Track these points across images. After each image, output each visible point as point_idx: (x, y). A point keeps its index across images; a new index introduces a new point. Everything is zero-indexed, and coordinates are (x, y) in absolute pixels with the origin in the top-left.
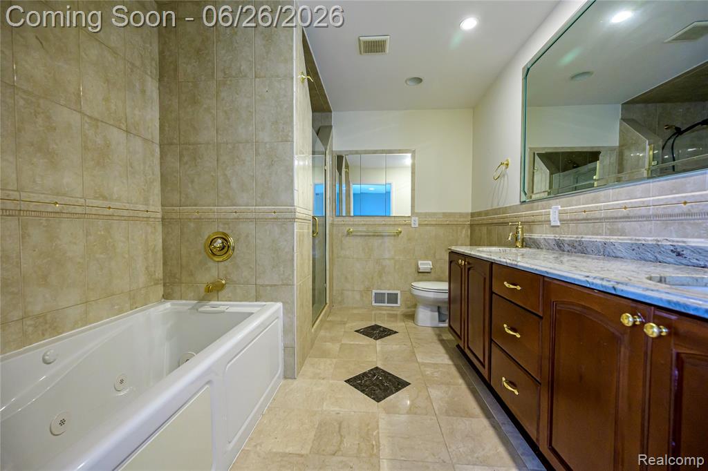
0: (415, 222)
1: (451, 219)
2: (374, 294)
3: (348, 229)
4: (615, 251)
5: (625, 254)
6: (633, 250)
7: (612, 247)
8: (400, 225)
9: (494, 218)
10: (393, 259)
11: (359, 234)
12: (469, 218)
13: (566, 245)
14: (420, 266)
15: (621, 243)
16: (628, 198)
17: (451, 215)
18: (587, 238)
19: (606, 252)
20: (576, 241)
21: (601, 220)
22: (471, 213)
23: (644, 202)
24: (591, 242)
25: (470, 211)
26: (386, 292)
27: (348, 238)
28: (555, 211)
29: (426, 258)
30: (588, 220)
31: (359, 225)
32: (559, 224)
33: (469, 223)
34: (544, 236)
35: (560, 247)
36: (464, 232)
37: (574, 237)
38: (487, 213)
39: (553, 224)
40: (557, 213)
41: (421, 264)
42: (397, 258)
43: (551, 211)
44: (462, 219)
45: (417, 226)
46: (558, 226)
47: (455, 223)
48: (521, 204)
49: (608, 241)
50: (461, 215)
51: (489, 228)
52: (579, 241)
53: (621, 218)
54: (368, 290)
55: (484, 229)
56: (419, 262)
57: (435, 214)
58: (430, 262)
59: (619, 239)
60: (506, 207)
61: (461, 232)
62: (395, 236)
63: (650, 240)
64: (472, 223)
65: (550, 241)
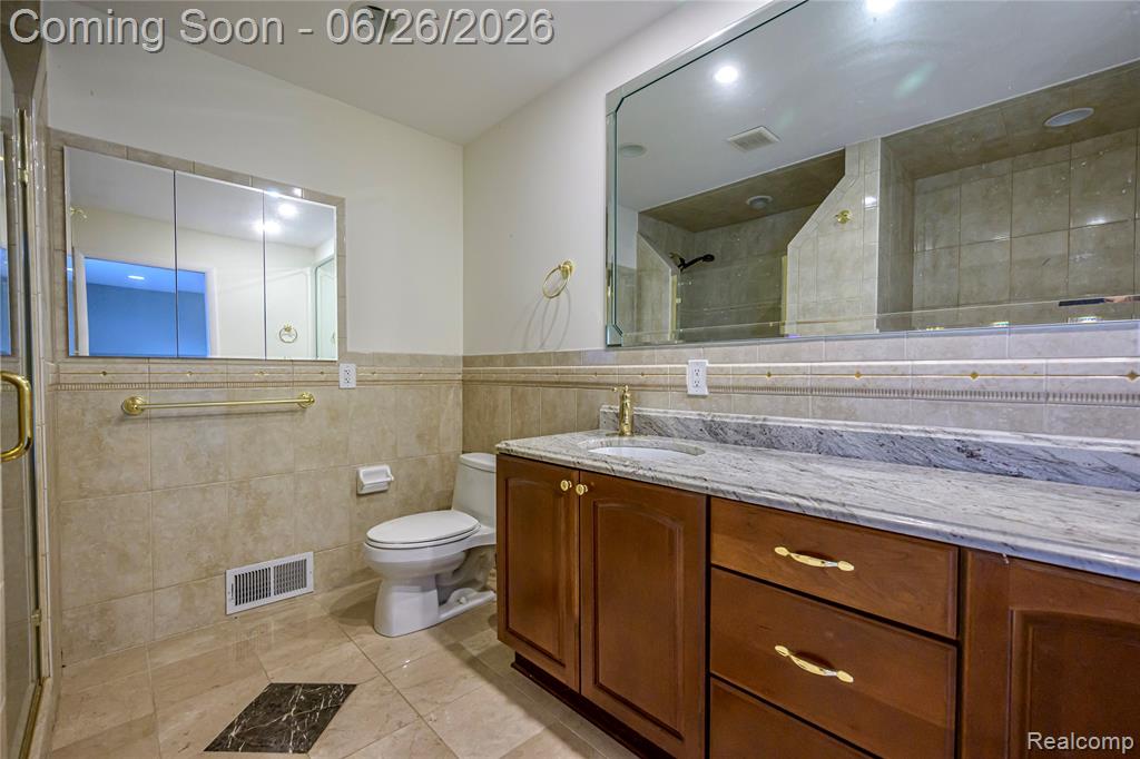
0: (348, 375)
1: (429, 369)
2: (231, 581)
3: (124, 397)
4: (843, 446)
5: (866, 452)
6: (882, 445)
7: (837, 439)
8: (308, 383)
9: (535, 372)
10: (290, 472)
11: (175, 412)
12: (461, 368)
13: (731, 432)
14: (366, 482)
15: (857, 433)
16: (860, 357)
17: (427, 359)
18: (776, 421)
19: (823, 446)
20: (755, 426)
21: (803, 391)
22: (464, 357)
23: (896, 368)
24: (789, 428)
25: (461, 353)
26: (272, 564)
27: (125, 428)
28: (698, 366)
29: (376, 460)
30: (775, 389)
31: (171, 385)
32: (706, 393)
33: (460, 377)
34: (672, 413)
35: (717, 434)
36: (451, 396)
37: (746, 418)
38: (510, 360)
39: (691, 391)
40: (702, 374)
41: (366, 475)
42: (301, 468)
43: (689, 369)
44: (449, 370)
45: (353, 384)
46: (704, 397)
47: (435, 377)
48: (606, 351)
49: (827, 428)
50: (446, 360)
51: (520, 389)
52: (761, 425)
53: (846, 390)
54: (212, 571)
55: (504, 393)
56: (362, 471)
57: (392, 358)
58: (387, 468)
59: (846, 425)
60: (565, 353)
61: (447, 397)
62: (293, 411)
63: (912, 430)
64: (468, 377)
65: (692, 425)
